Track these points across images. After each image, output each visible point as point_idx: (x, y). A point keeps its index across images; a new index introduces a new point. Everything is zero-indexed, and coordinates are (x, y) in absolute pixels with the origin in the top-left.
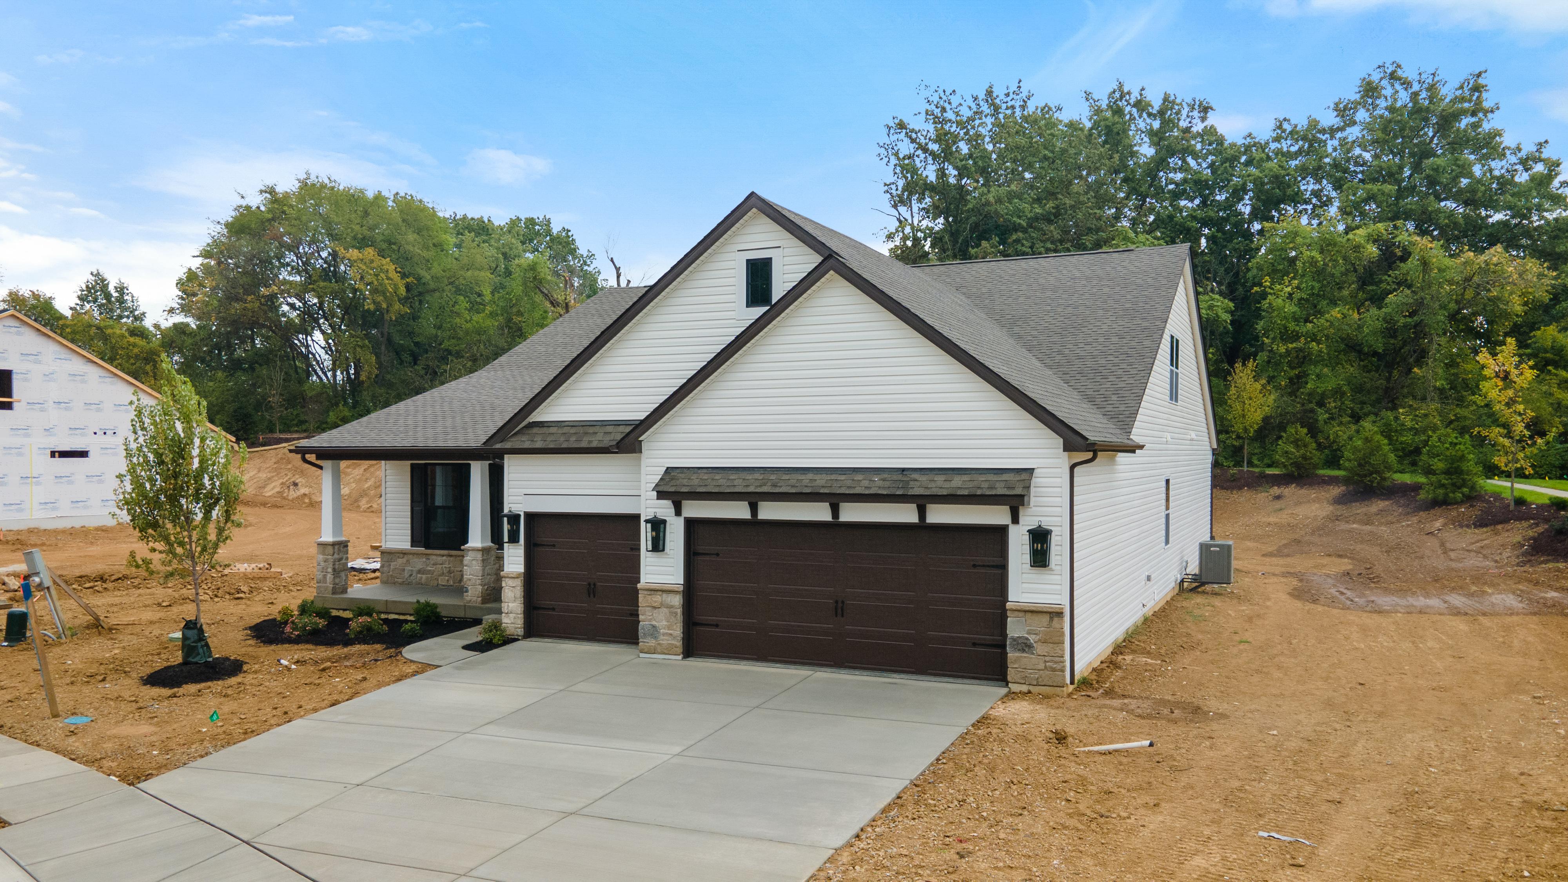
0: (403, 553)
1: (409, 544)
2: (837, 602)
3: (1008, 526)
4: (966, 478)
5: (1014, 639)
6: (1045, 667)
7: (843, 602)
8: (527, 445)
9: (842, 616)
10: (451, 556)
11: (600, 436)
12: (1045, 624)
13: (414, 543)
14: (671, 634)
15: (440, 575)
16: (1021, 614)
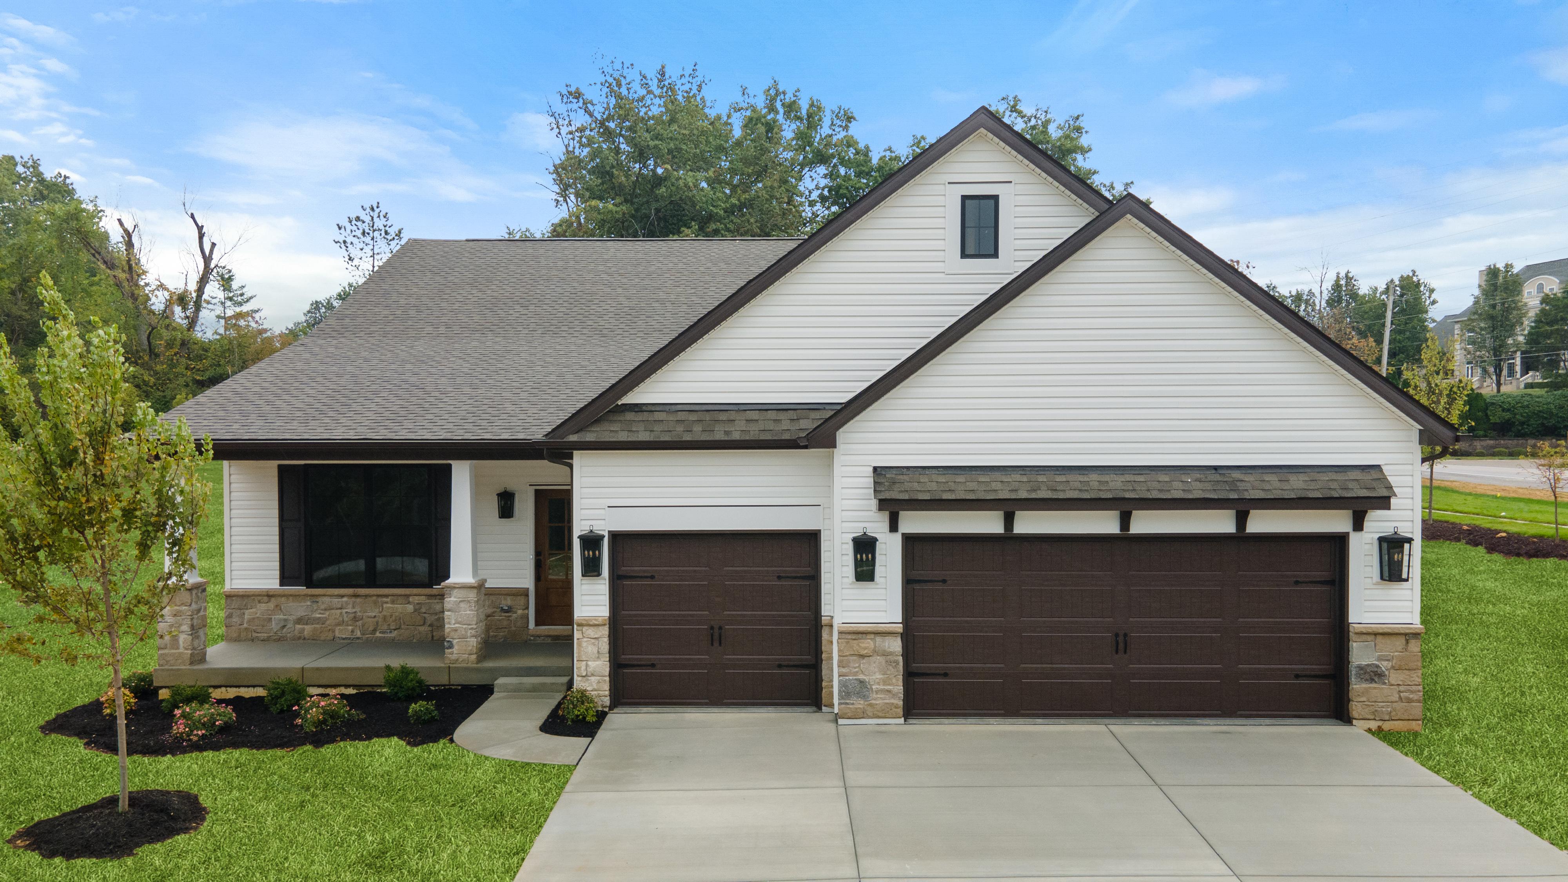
0: (269, 595)
1: (278, 581)
2: (1117, 635)
3: (1348, 533)
4: (1302, 477)
5: (1360, 668)
6: (1400, 698)
7: (1125, 635)
8: (623, 437)
9: (1125, 652)
10: (356, 596)
11: (741, 425)
12: (1400, 649)
13: (285, 579)
14: (889, 691)
15: (339, 624)
16: (1369, 638)
